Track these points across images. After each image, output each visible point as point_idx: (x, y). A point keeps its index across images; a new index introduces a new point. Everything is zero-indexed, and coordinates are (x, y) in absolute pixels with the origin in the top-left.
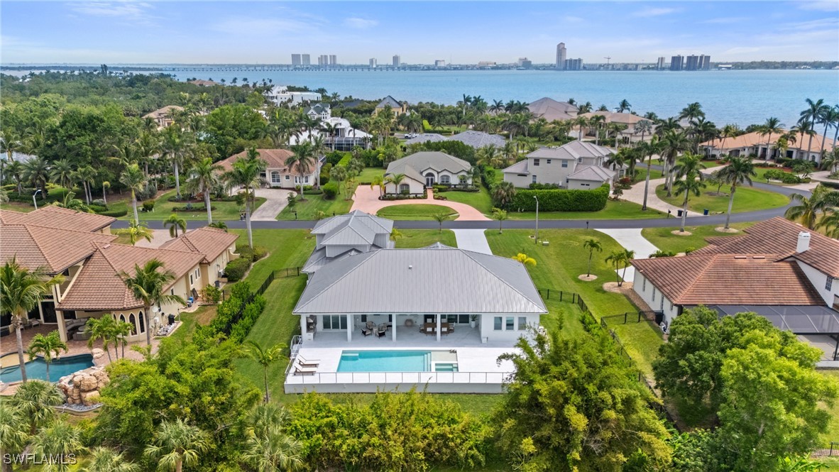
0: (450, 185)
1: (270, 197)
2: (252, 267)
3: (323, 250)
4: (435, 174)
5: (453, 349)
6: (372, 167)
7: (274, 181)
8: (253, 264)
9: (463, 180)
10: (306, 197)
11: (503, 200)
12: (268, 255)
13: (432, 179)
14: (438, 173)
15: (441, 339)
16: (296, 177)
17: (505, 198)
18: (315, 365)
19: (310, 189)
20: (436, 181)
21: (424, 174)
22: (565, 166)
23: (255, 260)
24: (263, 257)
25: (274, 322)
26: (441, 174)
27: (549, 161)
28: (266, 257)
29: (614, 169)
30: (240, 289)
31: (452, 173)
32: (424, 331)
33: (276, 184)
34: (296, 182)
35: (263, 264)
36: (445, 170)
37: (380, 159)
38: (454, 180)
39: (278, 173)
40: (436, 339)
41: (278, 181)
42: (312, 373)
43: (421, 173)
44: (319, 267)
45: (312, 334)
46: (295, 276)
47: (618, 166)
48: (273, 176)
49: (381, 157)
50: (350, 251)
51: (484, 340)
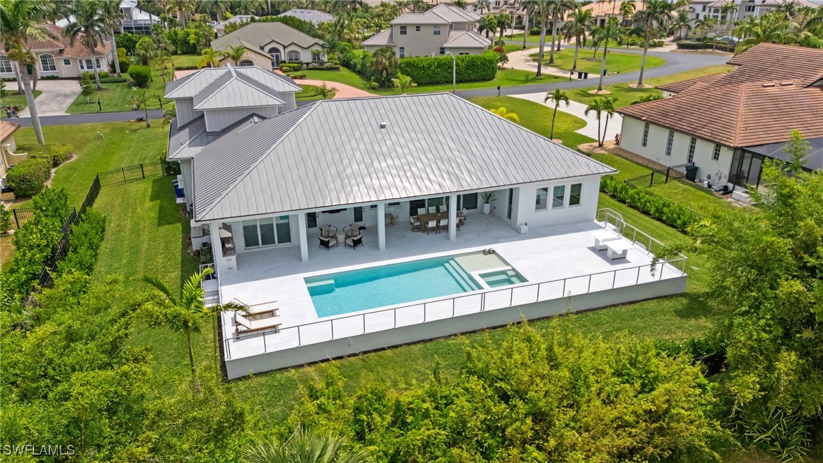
0: (301, 63)
1: (45, 89)
2: (53, 175)
3: (199, 122)
4: (281, 49)
5: (487, 247)
6: (180, 54)
7: (45, 69)
8: (53, 170)
9: (316, 56)
10: (104, 86)
11: (384, 72)
12: (75, 157)
13: (277, 57)
14: (285, 47)
15: (457, 235)
16: (81, 61)
17: (386, 69)
18: (271, 313)
19: (106, 76)
20: (283, 59)
21: (267, 49)
22: (437, 33)
23: (55, 165)
24: (67, 159)
25: (135, 250)
26: (288, 50)
27: (418, 27)
28: (72, 160)
29: (487, 36)
30: (51, 201)
31: (302, 47)
32: (423, 228)
33: (50, 73)
34: (82, 67)
35: (72, 168)
36: (293, 43)
37: (192, 41)
38: (306, 57)
39: (51, 57)
40: (448, 238)
41: (53, 68)
42: (274, 329)
43: (262, 48)
44: (199, 149)
45: (234, 258)
46: (137, 179)
47: (491, 34)
48: (44, 62)
49: (192, 39)
50: (252, 116)
51: (524, 229)
